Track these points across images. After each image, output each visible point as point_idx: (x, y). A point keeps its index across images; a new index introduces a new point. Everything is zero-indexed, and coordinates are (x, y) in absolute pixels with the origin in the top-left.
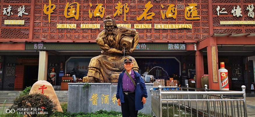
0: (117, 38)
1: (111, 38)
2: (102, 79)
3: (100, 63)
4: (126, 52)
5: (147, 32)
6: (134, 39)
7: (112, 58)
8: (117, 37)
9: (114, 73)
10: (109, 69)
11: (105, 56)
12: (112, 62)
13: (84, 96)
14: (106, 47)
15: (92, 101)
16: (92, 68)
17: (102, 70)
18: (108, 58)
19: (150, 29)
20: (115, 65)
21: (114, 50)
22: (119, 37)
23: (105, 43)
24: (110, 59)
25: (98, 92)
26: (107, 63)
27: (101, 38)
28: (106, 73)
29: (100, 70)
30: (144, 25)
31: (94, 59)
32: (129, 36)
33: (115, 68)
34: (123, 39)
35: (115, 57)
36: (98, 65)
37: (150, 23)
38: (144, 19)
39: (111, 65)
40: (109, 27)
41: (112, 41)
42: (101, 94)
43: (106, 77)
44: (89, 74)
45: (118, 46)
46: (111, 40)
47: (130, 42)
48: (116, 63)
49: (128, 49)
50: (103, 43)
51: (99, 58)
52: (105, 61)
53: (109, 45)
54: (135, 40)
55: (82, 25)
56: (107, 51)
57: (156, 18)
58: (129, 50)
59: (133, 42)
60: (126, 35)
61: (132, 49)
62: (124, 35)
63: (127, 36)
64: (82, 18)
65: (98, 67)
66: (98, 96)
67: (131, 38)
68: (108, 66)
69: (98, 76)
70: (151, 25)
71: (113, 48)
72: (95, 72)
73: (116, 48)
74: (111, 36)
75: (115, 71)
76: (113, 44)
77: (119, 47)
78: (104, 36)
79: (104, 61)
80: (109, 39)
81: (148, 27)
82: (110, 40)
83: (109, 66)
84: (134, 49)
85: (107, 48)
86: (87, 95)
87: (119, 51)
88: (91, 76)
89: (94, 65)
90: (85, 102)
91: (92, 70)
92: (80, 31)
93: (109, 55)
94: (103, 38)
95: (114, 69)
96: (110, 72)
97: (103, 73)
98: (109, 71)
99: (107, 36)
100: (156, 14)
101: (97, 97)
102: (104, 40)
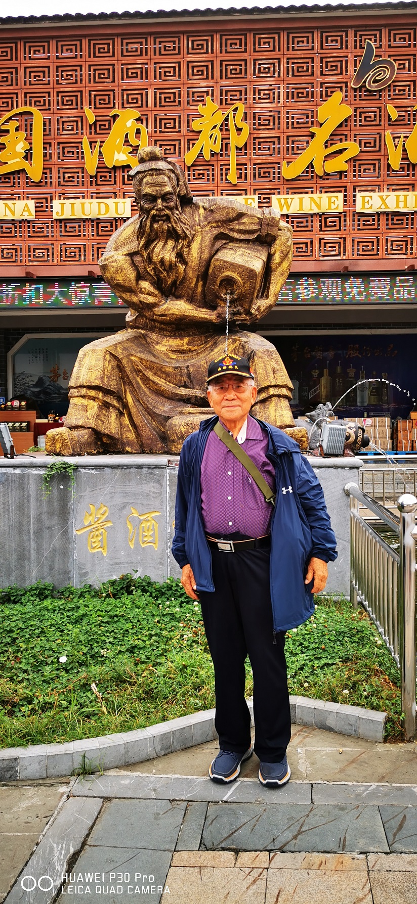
0: (196, 252)
1: (165, 252)
2: (131, 436)
3: (120, 367)
4: (234, 314)
5: (326, 226)
6: (270, 257)
7: (175, 343)
8: (195, 246)
9: (181, 413)
10: (159, 393)
11: (144, 337)
12: (173, 363)
13: (51, 514)
14: (142, 293)
15: (87, 539)
16: (84, 391)
17: (130, 399)
18: (158, 343)
19: (339, 215)
20: (189, 375)
21: (180, 307)
22: (201, 248)
23: (139, 277)
24: (164, 349)
25: (112, 497)
26: (150, 368)
27: (120, 252)
28: (147, 409)
29: (120, 398)
30: (312, 199)
31: (93, 351)
32: (247, 241)
33: (185, 386)
34: (220, 255)
35: (186, 340)
36: (108, 377)
37: (336, 189)
38: (312, 172)
39: (167, 374)
40: (153, 199)
41: (171, 267)
42: (124, 507)
43: (148, 429)
44: (73, 416)
45: (200, 289)
46: (167, 264)
47: (252, 271)
48: (193, 365)
49: (242, 300)
50: (132, 275)
51: (116, 345)
52: (142, 356)
53: (158, 283)
54: (277, 258)
55: (56, 204)
56: (148, 314)
57: (363, 168)
58: (250, 307)
59: (268, 269)
60: (232, 240)
61: (262, 304)
62: (223, 239)
63: (241, 241)
64: (55, 174)
65: (113, 385)
66: (111, 514)
67: (258, 251)
68: (156, 379)
69: (111, 425)
70: (341, 196)
71: (178, 297)
72: (100, 407)
73: (191, 300)
74: (166, 243)
75: (187, 400)
76: (174, 283)
77: (203, 291)
78: (134, 246)
79: (138, 355)
80: (155, 258)
81: (330, 207)
82: (162, 261)
83: (161, 382)
84: (270, 300)
85: (151, 299)
86: (64, 512)
87: (203, 314)
88: (83, 427)
89: (94, 377)
90: (56, 542)
91: (83, 397)
92: (50, 229)
93: (161, 329)
94: (131, 255)
95: (183, 391)
96: (164, 408)
97: (133, 410)
98: (160, 399)
99: (146, 246)
100: (363, 149)
101: (107, 521)
102: (133, 264)
